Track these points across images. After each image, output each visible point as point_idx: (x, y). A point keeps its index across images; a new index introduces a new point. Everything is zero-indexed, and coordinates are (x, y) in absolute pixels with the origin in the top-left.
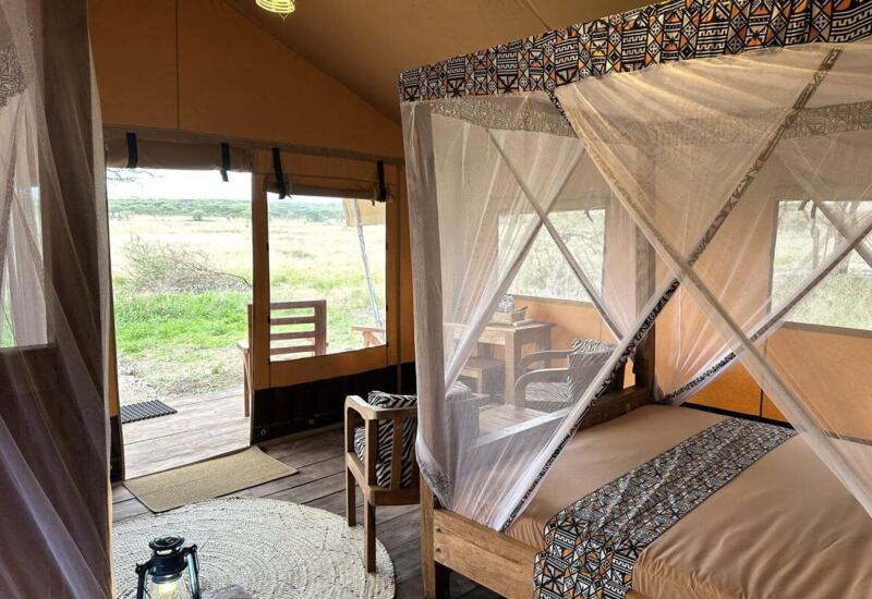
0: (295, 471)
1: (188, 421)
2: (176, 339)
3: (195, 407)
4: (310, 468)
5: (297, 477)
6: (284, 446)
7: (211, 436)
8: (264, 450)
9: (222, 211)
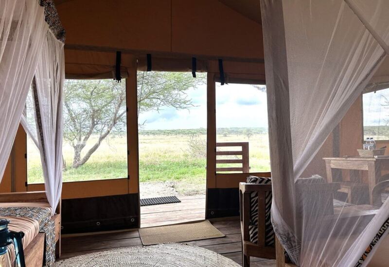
0: (224, 236)
1: (184, 206)
2: (197, 176)
3: (189, 201)
4: (233, 236)
5: (224, 239)
6: (223, 223)
7: (191, 213)
8: (212, 223)
9: (235, 132)
